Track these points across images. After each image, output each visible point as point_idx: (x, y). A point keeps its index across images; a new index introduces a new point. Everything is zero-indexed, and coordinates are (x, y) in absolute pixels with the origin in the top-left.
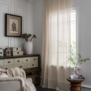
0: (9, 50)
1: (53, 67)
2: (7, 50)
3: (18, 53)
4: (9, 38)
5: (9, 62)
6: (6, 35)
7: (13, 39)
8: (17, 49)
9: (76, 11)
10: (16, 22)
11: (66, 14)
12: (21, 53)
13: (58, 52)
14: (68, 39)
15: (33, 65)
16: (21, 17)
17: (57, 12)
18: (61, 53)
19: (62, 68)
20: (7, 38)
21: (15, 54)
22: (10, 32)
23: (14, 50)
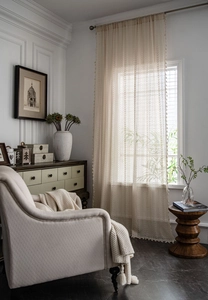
0: (28, 151)
1: (120, 186)
2: (24, 151)
3: (44, 157)
4: (22, 121)
5: (33, 178)
6: (16, 115)
7: (28, 124)
8: (41, 148)
9: (178, 69)
10: (37, 86)
11: (156, 74)
12: (50, 157)
13: (135, 155)
14: (158, 127)
15: (76, 184)
16: (46, 75)
17: (133, 67)
18: (143, 156)
19: (145, 188)
20: (17, 121)
21: (38, 160)
22: (25, 108)
23: (36, 150)
